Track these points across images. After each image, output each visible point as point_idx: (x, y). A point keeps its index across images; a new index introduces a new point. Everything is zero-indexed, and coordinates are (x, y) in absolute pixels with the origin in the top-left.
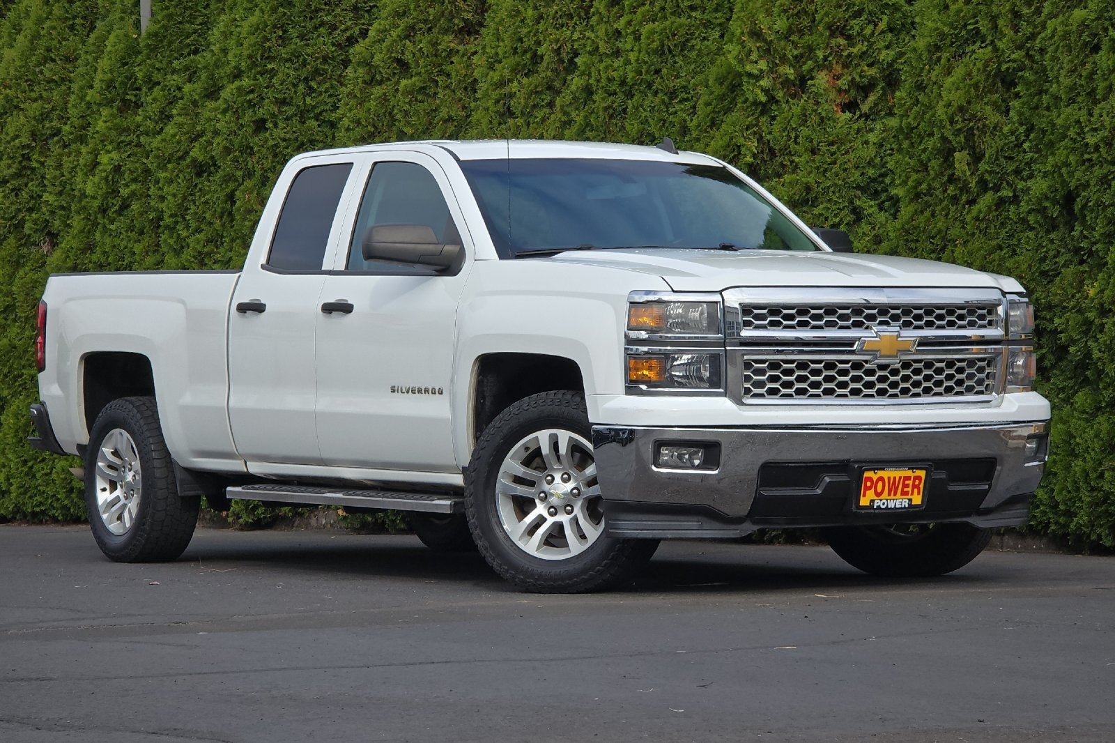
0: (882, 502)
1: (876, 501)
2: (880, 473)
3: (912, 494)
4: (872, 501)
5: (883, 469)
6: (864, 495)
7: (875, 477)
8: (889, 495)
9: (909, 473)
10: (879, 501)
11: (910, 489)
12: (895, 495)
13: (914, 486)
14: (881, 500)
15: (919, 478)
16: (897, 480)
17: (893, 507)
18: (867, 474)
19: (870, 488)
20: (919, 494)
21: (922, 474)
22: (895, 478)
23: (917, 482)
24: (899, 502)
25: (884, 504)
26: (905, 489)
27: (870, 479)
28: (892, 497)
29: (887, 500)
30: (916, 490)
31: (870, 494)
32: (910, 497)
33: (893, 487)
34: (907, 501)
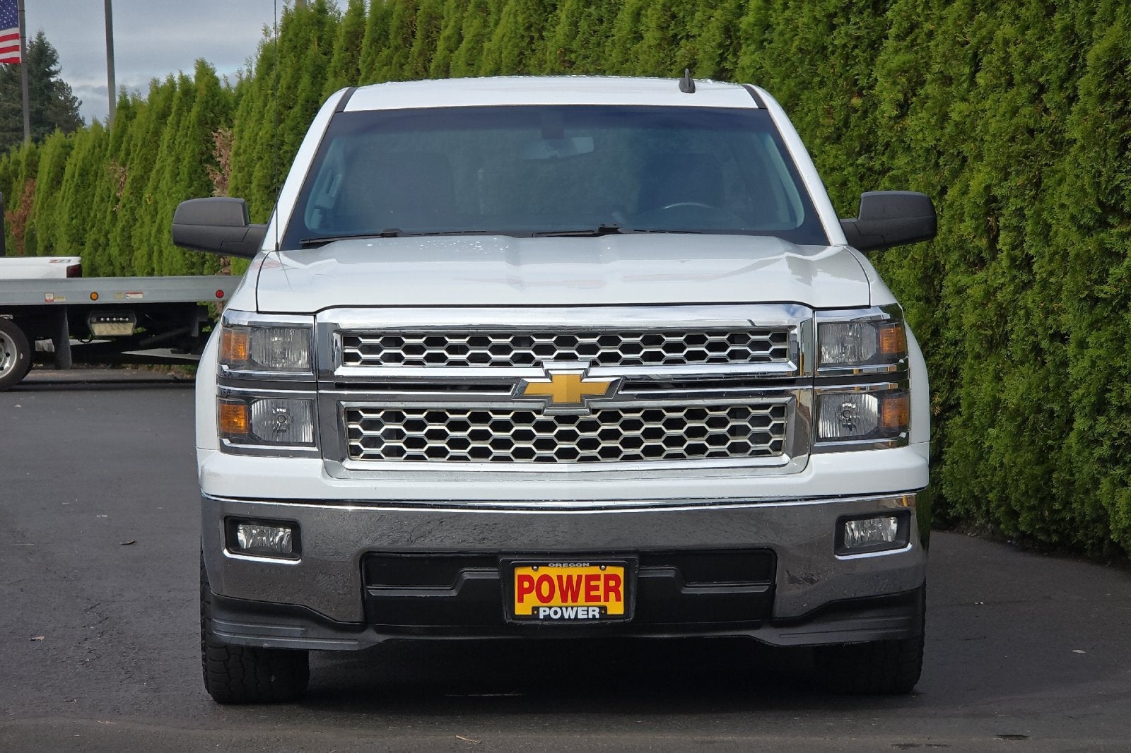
0: (553, 610)
1: (541, 610)
2: (543, 571)
3: (607, 599)
4: (536, 609)
5: (547, 565)
6: (521, 600)
7: (536, 576)
8: (564, 599)
9: (595, 570)
10: (547, 609)
11: (601, 592)
12: (575, 599)
13: (607, 589)
14: (550, 608)
15: (616, 577)
16: (575, 579)
17: (572, 617)
18: (519, 572)
19: (529, 591)
20: (618, 599)
21: (620, 572)
22: (570, 578)
23: (612, 583)
24: (583, 610)
25: (556, 613)
26: (593, 593)
27: (529, 578)
28: (570, 603)
29: (561, 608)
30: (612, 595)
31: (531, 600)
32: (602, 603)
33: (569, 590)
34: (597, 610)
